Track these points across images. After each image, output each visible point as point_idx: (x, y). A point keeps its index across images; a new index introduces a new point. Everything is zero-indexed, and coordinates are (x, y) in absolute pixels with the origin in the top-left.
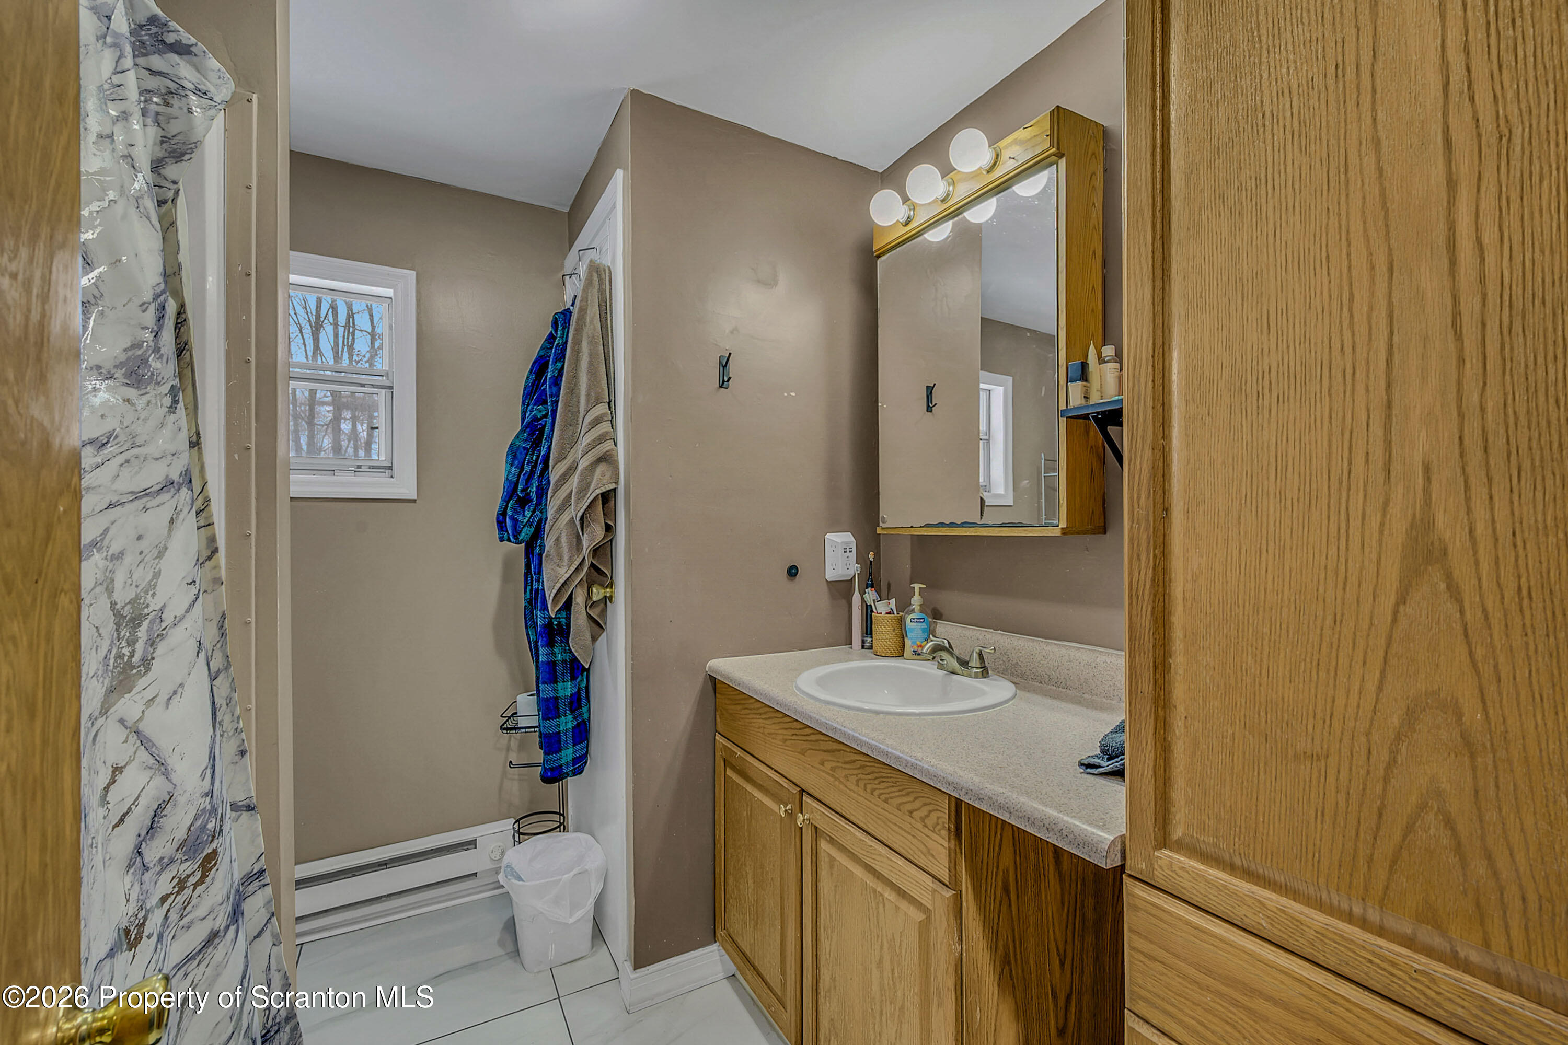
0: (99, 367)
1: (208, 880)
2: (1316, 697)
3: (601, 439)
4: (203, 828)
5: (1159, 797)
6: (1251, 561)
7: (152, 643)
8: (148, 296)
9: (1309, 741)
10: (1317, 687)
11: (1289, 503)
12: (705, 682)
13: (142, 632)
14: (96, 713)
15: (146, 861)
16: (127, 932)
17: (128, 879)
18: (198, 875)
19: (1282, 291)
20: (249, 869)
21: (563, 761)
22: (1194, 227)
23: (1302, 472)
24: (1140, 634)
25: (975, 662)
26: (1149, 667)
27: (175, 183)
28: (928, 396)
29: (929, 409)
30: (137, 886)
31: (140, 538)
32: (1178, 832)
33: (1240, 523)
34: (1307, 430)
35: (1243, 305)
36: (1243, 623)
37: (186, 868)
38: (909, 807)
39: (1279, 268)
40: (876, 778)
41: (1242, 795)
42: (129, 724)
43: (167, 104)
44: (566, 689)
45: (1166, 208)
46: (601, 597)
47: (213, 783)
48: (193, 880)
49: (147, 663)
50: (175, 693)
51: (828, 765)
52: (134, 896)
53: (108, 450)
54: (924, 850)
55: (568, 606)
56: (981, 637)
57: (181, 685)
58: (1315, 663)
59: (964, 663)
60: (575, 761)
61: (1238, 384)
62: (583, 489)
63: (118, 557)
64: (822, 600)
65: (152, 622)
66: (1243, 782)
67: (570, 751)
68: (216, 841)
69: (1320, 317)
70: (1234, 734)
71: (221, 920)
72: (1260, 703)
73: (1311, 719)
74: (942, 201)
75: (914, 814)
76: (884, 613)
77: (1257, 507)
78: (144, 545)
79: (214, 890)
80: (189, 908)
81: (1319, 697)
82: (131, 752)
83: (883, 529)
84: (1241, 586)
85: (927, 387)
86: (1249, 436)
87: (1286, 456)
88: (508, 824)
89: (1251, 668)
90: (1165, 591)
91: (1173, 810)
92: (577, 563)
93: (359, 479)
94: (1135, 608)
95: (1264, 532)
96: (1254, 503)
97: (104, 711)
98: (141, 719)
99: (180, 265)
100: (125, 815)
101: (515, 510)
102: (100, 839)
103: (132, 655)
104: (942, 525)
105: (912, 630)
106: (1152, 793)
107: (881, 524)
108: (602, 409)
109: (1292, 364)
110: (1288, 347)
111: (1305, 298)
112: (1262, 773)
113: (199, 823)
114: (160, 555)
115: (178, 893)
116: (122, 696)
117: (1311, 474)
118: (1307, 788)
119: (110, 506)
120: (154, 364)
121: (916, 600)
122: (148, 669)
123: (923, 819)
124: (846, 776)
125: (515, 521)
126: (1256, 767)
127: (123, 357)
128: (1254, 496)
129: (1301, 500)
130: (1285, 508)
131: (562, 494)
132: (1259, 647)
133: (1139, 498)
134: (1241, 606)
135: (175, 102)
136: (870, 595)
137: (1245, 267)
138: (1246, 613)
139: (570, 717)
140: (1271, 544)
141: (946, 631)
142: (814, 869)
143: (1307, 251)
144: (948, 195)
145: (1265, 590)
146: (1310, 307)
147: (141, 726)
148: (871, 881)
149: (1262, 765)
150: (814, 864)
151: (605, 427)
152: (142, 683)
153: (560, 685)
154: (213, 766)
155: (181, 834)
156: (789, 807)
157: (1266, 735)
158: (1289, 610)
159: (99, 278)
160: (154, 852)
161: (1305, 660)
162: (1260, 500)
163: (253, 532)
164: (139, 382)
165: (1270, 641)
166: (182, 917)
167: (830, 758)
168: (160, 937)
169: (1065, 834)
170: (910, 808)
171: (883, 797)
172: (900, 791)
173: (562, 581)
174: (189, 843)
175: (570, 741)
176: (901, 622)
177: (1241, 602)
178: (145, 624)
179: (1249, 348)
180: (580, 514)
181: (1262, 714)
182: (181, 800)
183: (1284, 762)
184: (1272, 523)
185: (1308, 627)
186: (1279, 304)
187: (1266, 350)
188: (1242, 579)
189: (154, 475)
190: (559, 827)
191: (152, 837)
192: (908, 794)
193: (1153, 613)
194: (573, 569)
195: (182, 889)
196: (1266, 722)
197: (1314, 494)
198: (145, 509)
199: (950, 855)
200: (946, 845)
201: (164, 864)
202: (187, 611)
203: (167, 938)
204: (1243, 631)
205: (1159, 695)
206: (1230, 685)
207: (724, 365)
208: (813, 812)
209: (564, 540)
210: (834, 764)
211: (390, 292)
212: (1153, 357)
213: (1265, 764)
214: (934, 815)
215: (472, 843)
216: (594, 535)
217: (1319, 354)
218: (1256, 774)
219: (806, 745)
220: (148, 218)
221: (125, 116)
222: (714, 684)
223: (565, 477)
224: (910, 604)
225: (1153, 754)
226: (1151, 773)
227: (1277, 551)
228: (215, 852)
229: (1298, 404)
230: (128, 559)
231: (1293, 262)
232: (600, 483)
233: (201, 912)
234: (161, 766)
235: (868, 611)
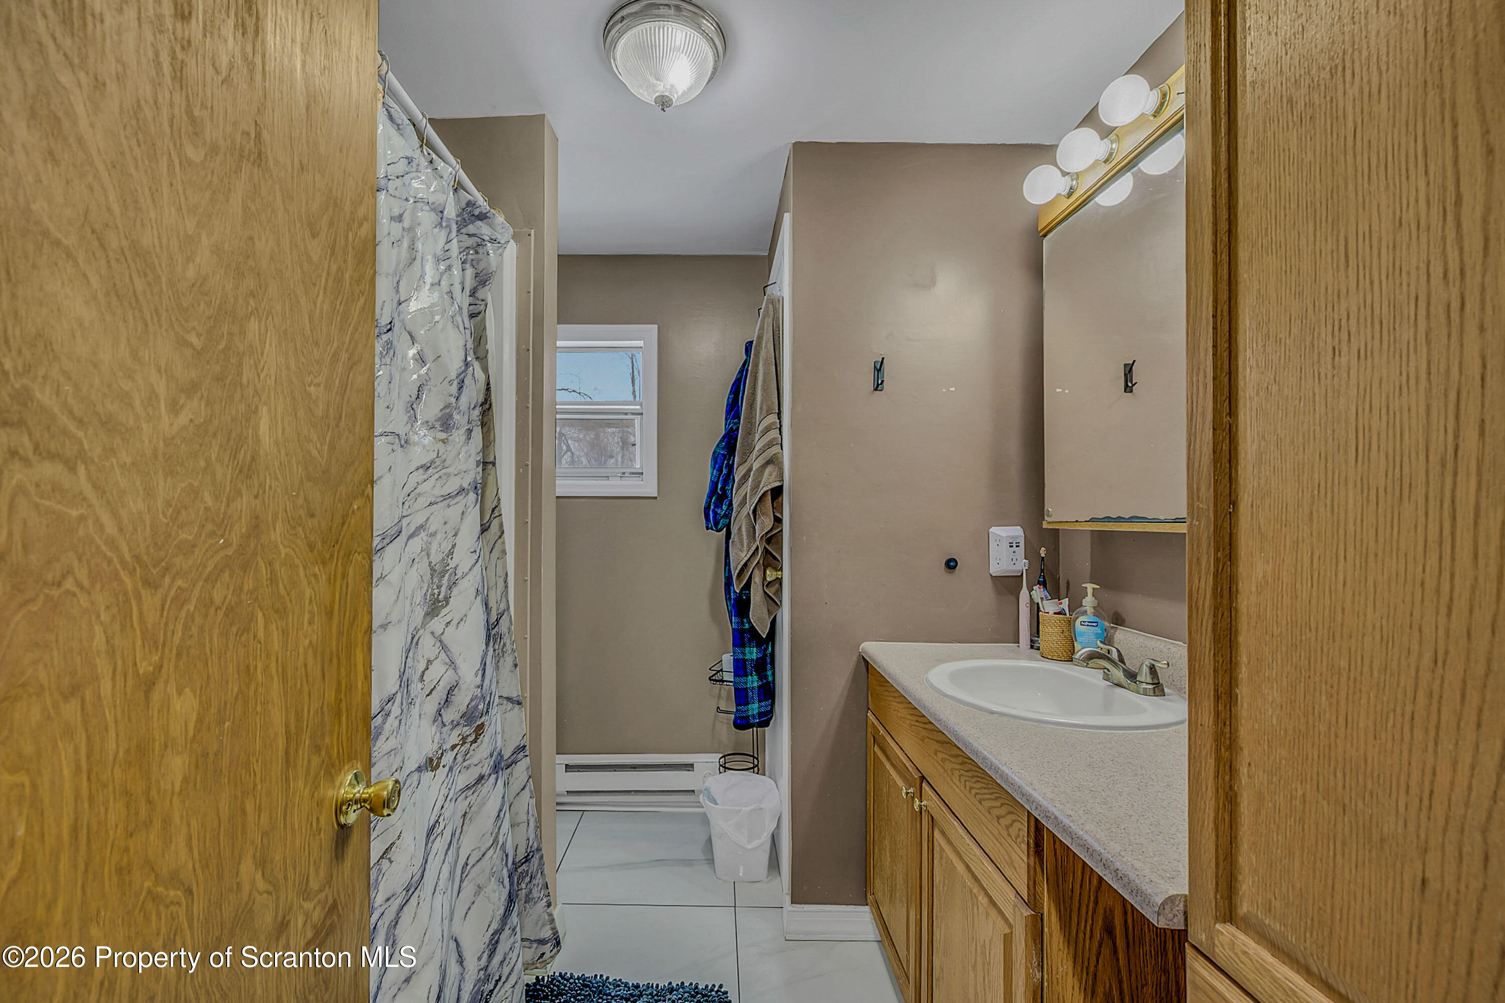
0: (427, 422)
1: (479, 741)
2: (1410, 764)
3: (770, 445)
4: (476, 707)
5: (1221, 859)
6: (1325, 570)
7: (450, 588)
8: (453, 375)
9: (1401, 823)
10: (1410, 750)
11: (1373, 493)
12: (858, 662)
13: (445, 581)
14: (419, 627)
15: (444, 720)
16: (431, 760)
17: (434, 728)
18: (473, 737)
19: (1364, 208)
20: (518, 743)
21: (750, 713)
22: (1258, 149)
23: (1391, 452)
24: (1200, 654)
25: (1144, 676)
26: (1209, 696)
27: (483, 300)
28: (1125, 375)
29: (1128, 389)
30: (438, 734)
31: (445, 523)
32: (1244, 908)
33: (1311, 520)
34: (1397, 394)
35: (1315, 236)
36: (1316, 651)
37: (467, 730)
38: (996, 812)
39: (1360, 180)
40: (973, 777)
41: (1314, 877)
42: (436, 635)
43: (477, 253)
44: (752, 653)
45: (1233, 132)
46: (773, 578)
47: (483, 680)
48: (470, 739)
49: (447, 599)
50: (462, 620)
51: (940, 756)
52: (436, 740)
53: (431, 470)
54: (1008, 860)
55: (748, 586)
56: (1165, 650)
57: (466, 615)
58: (1408, 717)
59: (1132, 676)
60: (760, 715)
61: (1308, 340)
62: (756, 487)
63: (433, 535)
64: (987, 595)
65: (450, 575)
66: (1315, 863)
67: (756, 705)
68: (483, 718)
69: (1414, 234)
70: (1304, 795)
71: (486, 770)
72: (1337, 761)
73: (1402, 795)
74: (1105, 162)
75: (1001, 820)
76: (1051, 612)
77: (1332, 500)
78: (447, 527)
79: (481, 749)
80: (468, 756)
81: (1413, 763)
82: (437, 653)
83: (1049, 523)
84: (1314, 602)
85: (1125, 365)
86: (1323, 407)
87: (1370, 429)
88: (716, 757)
89: (1325, 712)
90: (1231, 604)
91: (1240, 878)
92: (753, 549)
93: (625, 482)
94: (1195, 621)
95: (1342, 532)
96: (1329, 494)
97: (423, 625)
98: (443, 633)
99: (487, 351)
100: (432, 690)
101: (716, 506)
102: (418, 702)
103: (439, 595)
104: (1108, 519)
105: (1082, 634)
106: (1213, 850)
107: (1046, 518)
108: (773, 418)
109: (1377, 306)
110: (1372, 283)
111: (1394, 214)
112: (1339, 856)
113: (473, 704)
114: (455, 535)
115: (462, 745)
116: (433, 617)
117: (1402, 456)
118: (1398, 890)
119: (431, 504)
120: (456, 417)
121: (1089, 602)
122: (447, 604)
123: (1008, 827)
124: (952, 770)
125: (715, 512)
126: (1332, 847)
127: (440, 415)
128: (1329, 485)
129: (1389, 490)
130: (1368, 501)
131: (742, 492)
132: (1335, 685)
133: (1198, 489)
134: (1313, 629)
135: (481, 250)
136: (1038, 593)
137: (1318, 186)
138: (1319, 639)
139: (755, 678)
140: (1351, 549)
141: (1124, 638)
142: (930, 857)
143: (1396, 148)
144: (1111, 154)
145: (1343, 610)
146: (1401, 224)
147: (443, 638)
148: (969, 882)
149: (1338, 844)
150: (930, 852)
151: (774, 433)
152: (444, 611)
153: (747, 649)
154: (484, 670)
155: (463, 708)
156: (911, 790)
157: (1344, 805)
158: (1373, 639)
159: (429, 369)
160: (450, 715)
161: (1394, 711)
162: (1336, 489)
163: (529, 520)
164: (447, 428)
165: (1349, 678)
166: (464, 761)
167: (941, 749)
168: (451, 769)
169: (1120, 875)
170: (998, 814)
171: (978, 797)
172: (991, 794)
173: (742, 563)
174: (468, 715)
175: (756, 698)
176: (1070, 624)
177: (1313, 625)
178: (447, 576)
179: (1323, 291)
180: (752, 508)
181: (1339, 775)
182: (463, 687)
183: (1367, 847)
184: (1351, 520)
185: (1399, 665)
186: (1360, 226)
187: (1344, 291)
188: (1315, 594)
189: (452, 486)
190: (753, 768)
191: (447, 707)
192: (996, 799)
193: (1214, 630)
194: (750, 553)
195: (464, 743)
196: (1344, 787)
197: (1406, 481)
198: (449, 506)
199: (1028, 872)
200: (1025, 859)
201: (455, 725)
202: (470, 570)
203: (456, 769)
204: (1316, 661)
205: (1222, 733)
206: (1300, 732)
207: (879, 369)
208: (930, 801)
209: (744, 529)
210: (945, 756)
211: (640, 343)
212: (1214, 316)
213: (1344, 843)
214: (1017, 825)
215: (689, 767)
216: (765, 523)
217: (1412, 287)
218: (1331, 853)
219: (925, 733)
220: (458, 328)
221: (449, 268)
222: (866, 665)
223: (745, 477)
224: (1081, 605)
225: (1213, 803)
226: (1211, 825)
227: (1357, 558)
228: (483, 724)
229: (1385, 358)
230: (439, 536)
231: (1378, 167)
232: (768, 482)
233: (475, 760)
234: (452, 664)
235: (1036, 610)
